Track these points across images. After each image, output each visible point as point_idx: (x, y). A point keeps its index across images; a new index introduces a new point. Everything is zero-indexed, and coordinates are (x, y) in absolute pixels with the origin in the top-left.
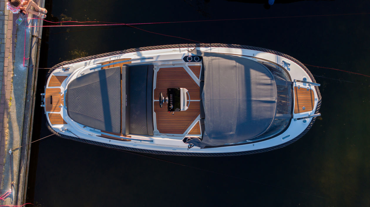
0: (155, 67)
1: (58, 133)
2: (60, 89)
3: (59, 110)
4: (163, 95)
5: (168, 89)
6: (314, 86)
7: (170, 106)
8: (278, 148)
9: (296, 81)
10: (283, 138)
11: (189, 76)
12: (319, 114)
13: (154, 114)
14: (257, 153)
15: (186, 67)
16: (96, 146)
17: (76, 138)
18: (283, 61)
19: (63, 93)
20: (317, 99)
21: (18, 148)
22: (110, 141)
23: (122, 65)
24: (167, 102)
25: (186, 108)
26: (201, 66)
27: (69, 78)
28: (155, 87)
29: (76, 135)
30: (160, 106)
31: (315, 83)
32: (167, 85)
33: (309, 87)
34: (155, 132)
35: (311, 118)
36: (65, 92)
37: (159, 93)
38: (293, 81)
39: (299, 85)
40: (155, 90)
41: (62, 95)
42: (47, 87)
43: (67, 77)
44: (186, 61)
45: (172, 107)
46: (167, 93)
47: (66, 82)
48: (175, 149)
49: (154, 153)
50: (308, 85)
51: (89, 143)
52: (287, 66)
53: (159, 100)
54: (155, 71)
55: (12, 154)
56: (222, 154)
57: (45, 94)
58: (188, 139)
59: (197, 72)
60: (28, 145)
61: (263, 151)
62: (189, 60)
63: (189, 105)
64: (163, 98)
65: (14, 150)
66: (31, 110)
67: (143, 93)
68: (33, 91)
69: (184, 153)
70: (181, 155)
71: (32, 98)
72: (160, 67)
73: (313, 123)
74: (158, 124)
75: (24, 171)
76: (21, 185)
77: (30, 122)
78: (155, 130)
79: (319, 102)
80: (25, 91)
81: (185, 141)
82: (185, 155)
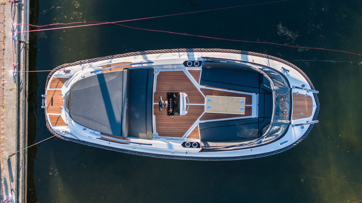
0: (155, 71)
1: (59, 135)
2: (61, 91)
3: (60, 112)
4: (162, 99)
5: (168, 93)
6: (312, 93)
7: (170, 110)
8: (275, 153)
9: (294, 87)
10: (281, 144)
11: (188, 80)
12: (317, 121)
13: (154, 117)
14: (255, 158)
15: (186, 71)
17: (76, 139)
18: (282, 68)
19: (64, 95)
20: (315, 105)
21: (14, 153)
22: (109, 143)
24: (167, 106)
25: (186, 112)
26: (200, 70)
27: (70, 80)
28: (154, 91)
29: (77, 137)
30: (160, 109)
31: (314, 90)
32: (167, 88)
34: (154, 135)
35: (309, 125)
36: (66, 94)
37: (159, 96)
38: (291, 87)
39: (298, 91)
40: (154, 93)
41: (63, 98)
42: (48, 88)
43: (68, 79)
44: (186, 66)
45: (171, 111)
46: (166, 96)
47: (67, 85)
48: (174, 153)
49: (153, 157)
50: (307, 92)
51: (89, 145)
52: (287, 73)
53: (158, 104)
54: (155, 74)
55: (9, 159)
56: (220, 158)
57: (46, 96)
58: (187, 144)
59: (197, 77)
60: (25, 150)
61: (261, 156)
62: (189, 65)
63: (188, 110)
64: (163, 102)
65: (11, 156)
66: (24, 115)
67: (143, 97)
68: (24, 96)
69: (182, 157)
70: (179, 159)
71: (24, 103)
72: (160, 71)
73: (310, 129)
74: (157, 127)
75: (22, 175)
76: (21, 190)
77: (24, 127)
78: (154, 133)
79: (317, 109)
80: (17, 96)
81: (184, 145)
82: (184, 158)
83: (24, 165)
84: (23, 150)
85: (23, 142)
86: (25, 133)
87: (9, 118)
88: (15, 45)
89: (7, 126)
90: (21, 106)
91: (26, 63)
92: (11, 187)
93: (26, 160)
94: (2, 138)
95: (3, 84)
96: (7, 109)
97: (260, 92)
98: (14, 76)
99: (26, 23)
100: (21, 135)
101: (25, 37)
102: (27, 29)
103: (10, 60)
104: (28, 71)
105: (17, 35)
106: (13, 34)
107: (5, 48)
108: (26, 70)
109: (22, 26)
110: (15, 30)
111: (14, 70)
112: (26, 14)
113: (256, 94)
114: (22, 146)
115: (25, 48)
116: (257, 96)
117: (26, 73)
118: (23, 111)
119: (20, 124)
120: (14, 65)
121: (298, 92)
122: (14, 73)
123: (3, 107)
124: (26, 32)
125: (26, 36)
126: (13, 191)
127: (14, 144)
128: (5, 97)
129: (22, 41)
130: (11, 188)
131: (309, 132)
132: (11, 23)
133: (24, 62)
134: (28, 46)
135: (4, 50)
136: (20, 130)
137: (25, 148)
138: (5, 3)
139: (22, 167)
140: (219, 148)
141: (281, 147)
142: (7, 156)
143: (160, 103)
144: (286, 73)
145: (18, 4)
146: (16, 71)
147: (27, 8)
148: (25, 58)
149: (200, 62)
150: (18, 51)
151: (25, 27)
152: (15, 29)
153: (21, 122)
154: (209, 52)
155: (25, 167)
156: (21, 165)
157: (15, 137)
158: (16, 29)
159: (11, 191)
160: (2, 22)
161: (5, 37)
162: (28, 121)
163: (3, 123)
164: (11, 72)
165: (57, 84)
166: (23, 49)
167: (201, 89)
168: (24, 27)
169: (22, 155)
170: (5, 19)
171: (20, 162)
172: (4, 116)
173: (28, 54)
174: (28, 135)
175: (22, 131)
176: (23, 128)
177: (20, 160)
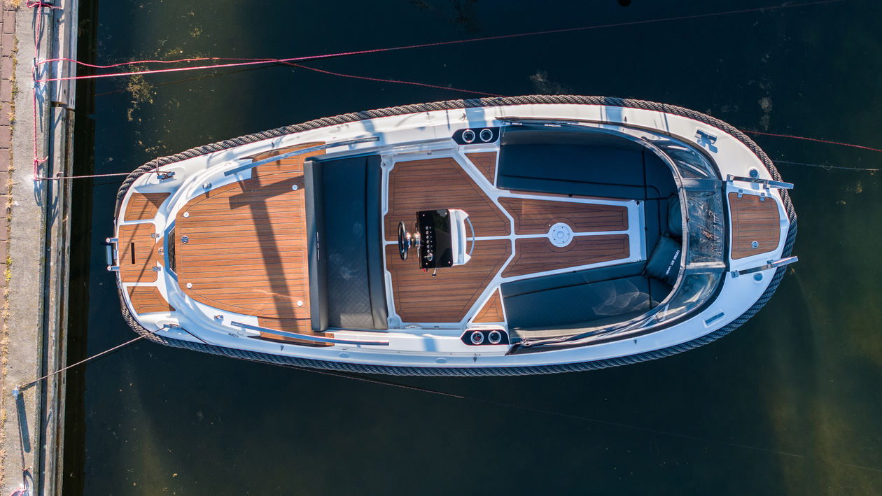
0: (384, 160)
1: (154, 334)
2: (152, 226)
3: (154, 278)
4: (406, 230)
5: (419, 214)
6: (776, 189)
7: (427, 254)
8: (695, 346)
9: (731, 178)
10: (708, 322)
11: (467, 180)
12: (795, 259)
13: (388, 275)
14: (645, 360)
15: (460, 157)
16: (249, 361)
17: (199, 343)
18: (699, 132)
19: (162, 235)
20: (786, 221)
21: (34, 383)
22: (282, 348)
23: (304, 159)
24: (419, 246)
25: (467, 258)
26: (496, 152)
27: (174, 197)
28: (385, 211)
29: (199, 336)
30: (402, 255)
31: (780, 181)
32: (416, 202)
33: (764, 191)
34: (391, 320)
35: (774, 270)
36: (165, 233)
37: (398, 222)
38: (724, 179)
39: (741, 188)
40: (385, 216)
41: (159, 241)
42: (121, 221)
43: (169, 194)
44: (460, 142)
45: (430, 258)
46: (416, 222)
47: (168, 210)
48: (443, 361)
49: (392, 374)
50: (764, 188)
51: (230, 356)
52: (710, 144)
53: (397, 242)
54: (384, 169)
55: (20, 397)
56: (558, 366)
57: (117, 240)
58: (475, 335)
59: (487, 168)
60: (60, 373)
61: (660, 354)
62: (467, 139)
63: (471, 251)
64: (408, 236)
65: (25, 389)
66: (60, 286)
67: (359, 227)
68: (61, 238)
69: (465, 369)
70: (458, 375)
71: (60, 257)
72: (395, 160)
73: (779, 281)
74: (398, 300)
75: (52, 437)
76: (49, 474)
77: (59, 317)
78: (390, 316)
79: (791, 228)
80: (44, 240)
81: (467, 339)
82: (469, 373)
83: (56, 411)
84: (55, 375)
85: (55, 355)
86: (61, 330)
87: (21, 293)
88: (41, 111)
89: (17, 313)
90: (52, 264)
91: (66, 158)
92: (24, 466)
93: (63, 400)
94: (3, 342)
95: (9, 209)
96: (18, 271)
97: (648, 197)
98: (36, 189)
99: (70, 57)
100: (52, 335)
101: (65, 92)
102: (72, 73)
103: (29, 149)
104: (70, 177)
105: (45, 86)
106: (37, 85)
107: (17, 119)
108: (66, 175)
109: (59, 64)
110: (42, 76)
111: (38, 174)
112: (70, 35)
113: (638, 203)
114: (53, 364)
115: (66, 119)
116: (640, 209)
117: (65, 181)
118: (57, 278)
119: (48, 308)
120: (36, 161)
121: (741, 191)
122: (38, 182)
123: (8, 265)
124: (69, 80)
125: (69, 89)
126: (27, 477)
127: (33, 358)
128: (13, 241)
129: (58, 102)
130: (25, 469)
131: (776, 287)
132: (32, 57)
133: (62, 154)
134: (72, 116)
135: (13, 123)
136: (48, 324)
137: (60, 368)
138: (18, 7)
139: (52, 417)
140: (556, 340)
141: (709, 329)
142: (16, 389)
143: (400, 241)
144: (707, 145)
145: (51, 10)
146: (41, 176)
147: (73, 20)
148: (64, 145)
149: (495, 130)
150: (47, 127)
151: (67, 67)
152: (41, 71)
153: (51, 304)
154: (516, 104)
155: (58, 415)
156: (49, 410)
157: (36, 342)
158: (43, 71)
159: (24, 477)
160: (10, 53)
161: (15, 92)
162: (69, 302)
163: (6, 305)
164: (29, 179)
165: (141, 210)
166: (60, 122)
167: (501, 200)
168: (64, 67)
169: (52, 385)
170: (18, 47)
171: (48, 402)
172: (10, 289)
173: (72, 135)
174: (68, 336)
175: (54, 326)
176: (56, 320)
177: (48, 399)
